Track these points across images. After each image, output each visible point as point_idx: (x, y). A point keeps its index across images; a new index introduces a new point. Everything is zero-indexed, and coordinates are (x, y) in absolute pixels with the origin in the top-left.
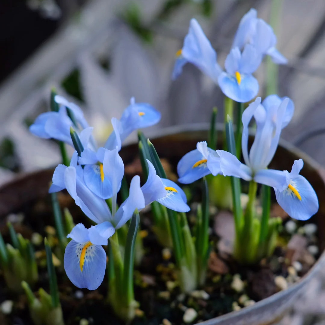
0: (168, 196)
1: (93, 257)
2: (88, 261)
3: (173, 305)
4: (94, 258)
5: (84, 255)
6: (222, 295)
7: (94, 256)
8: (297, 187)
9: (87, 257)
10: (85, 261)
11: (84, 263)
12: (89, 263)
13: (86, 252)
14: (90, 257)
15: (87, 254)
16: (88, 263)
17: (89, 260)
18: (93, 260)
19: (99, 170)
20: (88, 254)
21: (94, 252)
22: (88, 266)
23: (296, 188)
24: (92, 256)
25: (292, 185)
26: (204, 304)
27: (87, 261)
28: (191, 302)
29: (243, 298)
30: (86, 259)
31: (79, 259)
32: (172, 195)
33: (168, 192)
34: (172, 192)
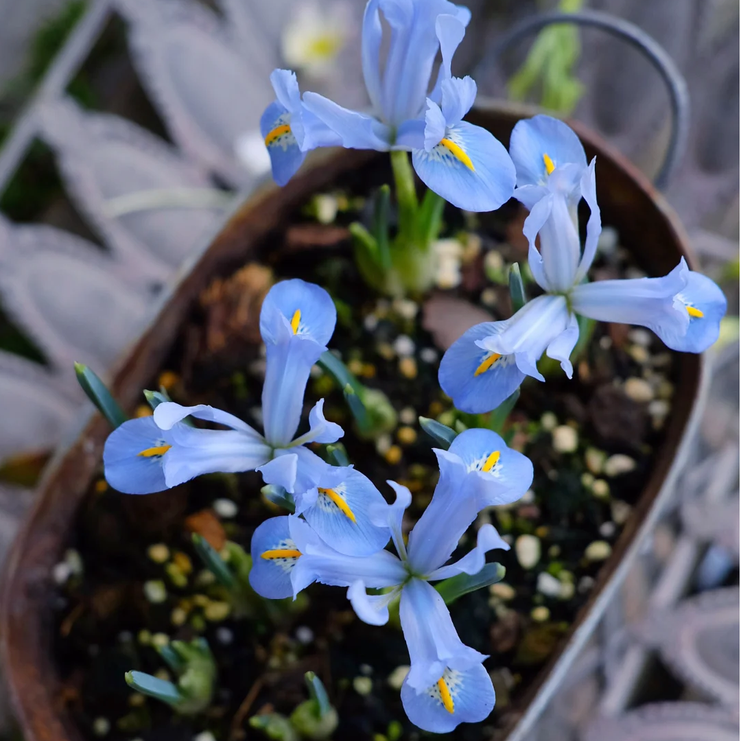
1: (463, 682)
2: (458, 693)
5: (447, 690)
7: (461, 679)
9: (452, 689)
10: (453, 697)
11: (453, 701)
13: (448, 684)
14: (456, 685)
15: (450, 686)
16: (460, 696)
17: (458, 691)
18: (463, 686)
19: (332, 504)
20: (452, 685)
21: (460, 674)
22: (460, 700)
24: (458, 681)
26: (534, 512)
27: (455, 694)
29: (595, 459)
30: (453, 694)
31: (438, 700)
32: (500, 470)
33: (494, 471)
34: (497, 464)
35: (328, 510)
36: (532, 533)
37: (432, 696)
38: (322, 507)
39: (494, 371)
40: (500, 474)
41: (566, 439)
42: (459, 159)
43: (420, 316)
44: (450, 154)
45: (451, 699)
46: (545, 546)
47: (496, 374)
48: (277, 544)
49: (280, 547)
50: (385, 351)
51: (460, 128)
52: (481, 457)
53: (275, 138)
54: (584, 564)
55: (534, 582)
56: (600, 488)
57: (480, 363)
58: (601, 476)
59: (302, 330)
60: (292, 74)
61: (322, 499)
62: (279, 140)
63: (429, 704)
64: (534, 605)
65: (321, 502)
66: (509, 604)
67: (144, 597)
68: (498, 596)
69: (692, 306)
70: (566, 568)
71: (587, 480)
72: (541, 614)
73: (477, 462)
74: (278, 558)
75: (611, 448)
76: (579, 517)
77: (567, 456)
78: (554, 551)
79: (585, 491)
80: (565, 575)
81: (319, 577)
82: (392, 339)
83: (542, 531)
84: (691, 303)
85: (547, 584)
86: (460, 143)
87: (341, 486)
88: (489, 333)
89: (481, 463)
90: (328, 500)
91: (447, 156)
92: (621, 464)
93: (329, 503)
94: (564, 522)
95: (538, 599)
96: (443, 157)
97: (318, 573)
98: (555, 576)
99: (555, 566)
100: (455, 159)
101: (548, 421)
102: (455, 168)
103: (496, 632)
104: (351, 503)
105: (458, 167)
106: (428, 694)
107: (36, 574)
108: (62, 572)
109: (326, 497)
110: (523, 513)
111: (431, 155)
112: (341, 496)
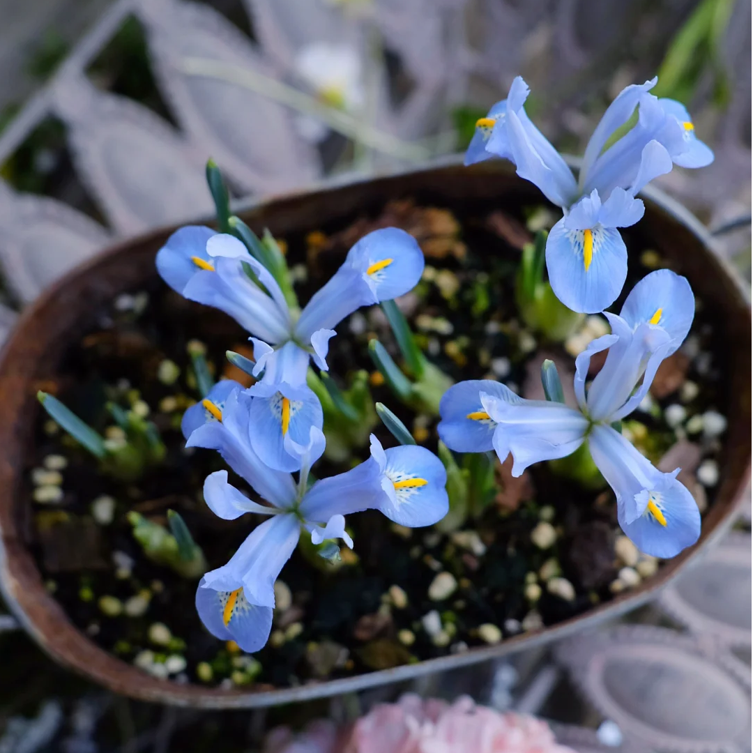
0: (406, 499)
2: (239, 616)
3: (416, 552)
4: (249, 611)
5: (233, 607)
6: (511, 550)
7: (249, 608)
8: (663, 501)
9: (237, 608)
10: (234, 615)
11: (231, 618)
12: (240, 618)
13: (237, 602)
14: (243, 609)
15: (237, 605)
17: (241, 614)
18: (247, 614)
19: (280, 410)
20: (240, 605)
22: (237, 621)
23: (659, 504)
25: (654, 498)
26: (474, 564)
27: (237, 614)
28: (449, 552)
29: (550, 569)
30: (235, 612)
31: (222, 607)
32: (413, 495)
33: (407, 490)
34: (414, 488)
35: (274, 411)
36: (457, 578)
37: (221, 601)
38: (272, 405)
39: (481, 425)
40: (410, 497)
41: (545, 535)
42: (584, 253)
43: (532, 355)
44: (582, 245)
45: (231, 615)
46: (456, 595)
47: (481, 429)
48: (219, 402)
49: (219, 406)
50: (484, 356)
51: (611, 233)
52: (409, 474)
53: (485, 126)
54: (472, 633)
55: (425, 612)
56: (533, 592)
57: (476, 411)
58: (542, 584)
59: (379, 275)
60: (528, 90)
61: (277, 400)
62: (486, 129)
63: (216, 604)
64: (408, 627)
65: (274, 401)
66: (395, 610)
67: (156, 369)
68: (392, 598)
69: (662, 511)
70: (456, 624)
71: (531, 578)
72: (407, 637)
73: (402, 474)
74: (210, 412)
75: (568, 572)
76: (499, 597)
77: (534, 548)
78: (460, 604)
79: (523, 583)
80: (451, 628)
81: (222, 449)
82: (497, 353)
83: (466, 583)
84: (663, 508)
85: (432, 622)
86: (598, 243)
87: (299, 404)
88: (501, 396)
89: (404, 477)
90: (280, 404)
91: (579, 243)
92: (564, 589)
93: (278, 407)
94: (485, 591)
95: (416, 626)
96: (576, 242)
97: (225, 447)
98: (443, 623)
99: (449, 615)
100: (582, 251)
101: (547, 512)
102: (576, 257)
103: (366, 620)
104: (293, 421)
105: (579, 258)
106: (219, 596)
107: (101, 286)
108: (125, 302)
109: (281, 402)
110: (466, 558)
111: (570, 234)
112: (291, 410)
